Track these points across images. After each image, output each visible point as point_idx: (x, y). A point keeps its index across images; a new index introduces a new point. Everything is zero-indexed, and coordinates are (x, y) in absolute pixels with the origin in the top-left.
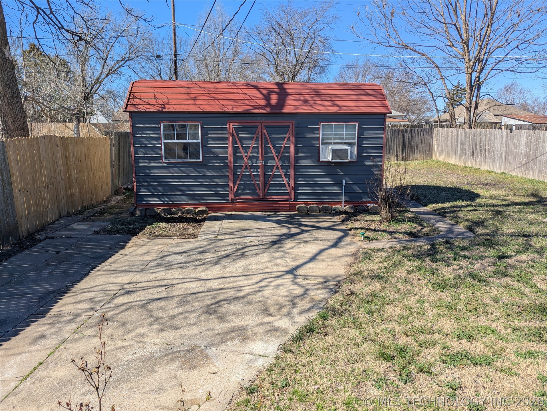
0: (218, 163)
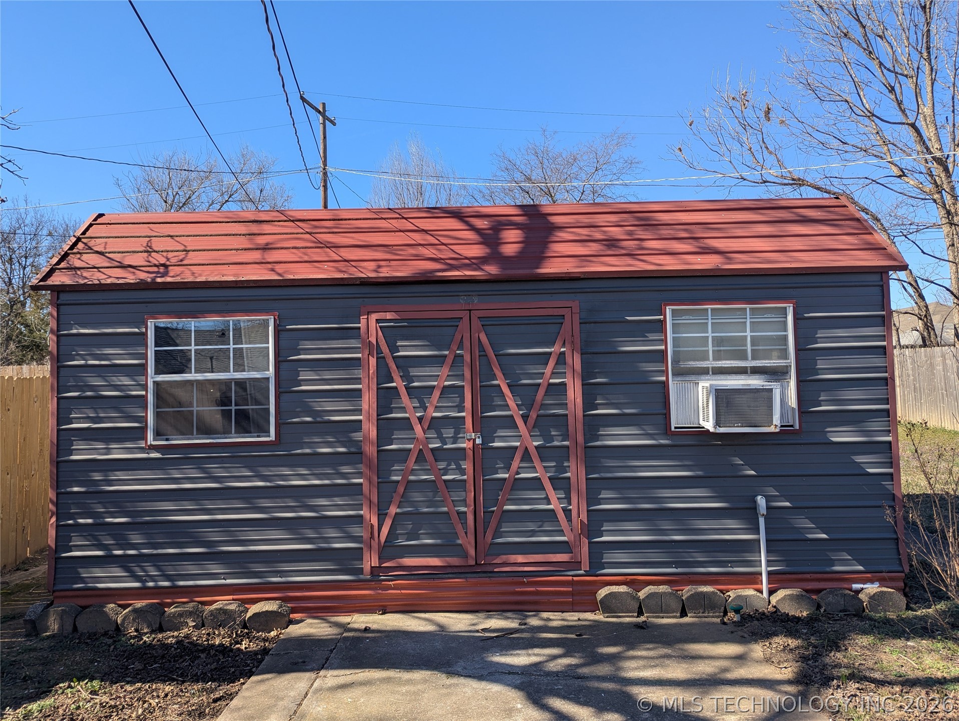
0: (329, 444)
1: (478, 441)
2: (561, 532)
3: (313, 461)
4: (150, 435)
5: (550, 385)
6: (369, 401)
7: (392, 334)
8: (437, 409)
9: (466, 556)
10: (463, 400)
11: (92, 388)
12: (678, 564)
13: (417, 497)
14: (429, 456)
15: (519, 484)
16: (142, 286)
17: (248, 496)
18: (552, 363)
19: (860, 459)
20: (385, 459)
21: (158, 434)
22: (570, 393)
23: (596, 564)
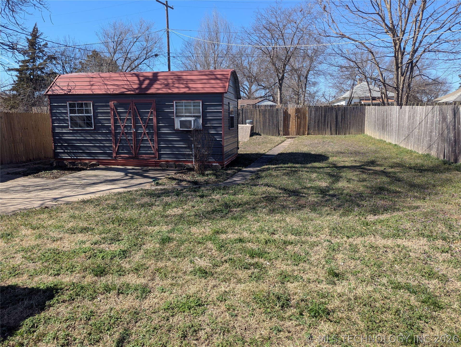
0: (105, 130)
1: (134, 131)
2: (152, 151)
3: (102, 134)
4: (70, 127)
5: (149, 118)
6: (112, 121)
7: (116, 106)
8: (126, 123)
9: (133, 155)
10: (131, 122)
11: (58, 117)
12: (177, 158)
13: (123, 142)
14: (125, 134)
15: (143, 140)
16: (65, 95)
17: (90, 141)
18: (150, 114)
19: (216, 137)
20: (116, 134)
21: (71, 127)
22: (154, 120)
23: (159, 158)
